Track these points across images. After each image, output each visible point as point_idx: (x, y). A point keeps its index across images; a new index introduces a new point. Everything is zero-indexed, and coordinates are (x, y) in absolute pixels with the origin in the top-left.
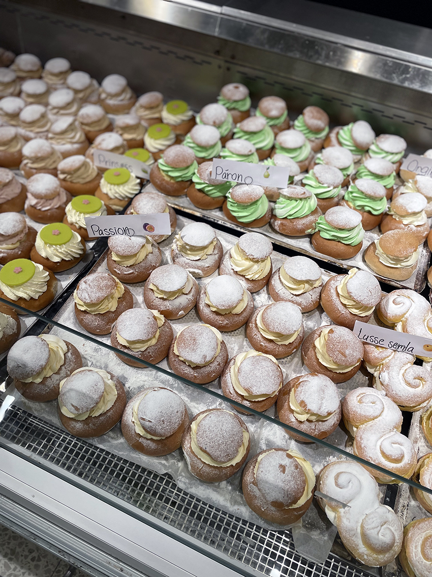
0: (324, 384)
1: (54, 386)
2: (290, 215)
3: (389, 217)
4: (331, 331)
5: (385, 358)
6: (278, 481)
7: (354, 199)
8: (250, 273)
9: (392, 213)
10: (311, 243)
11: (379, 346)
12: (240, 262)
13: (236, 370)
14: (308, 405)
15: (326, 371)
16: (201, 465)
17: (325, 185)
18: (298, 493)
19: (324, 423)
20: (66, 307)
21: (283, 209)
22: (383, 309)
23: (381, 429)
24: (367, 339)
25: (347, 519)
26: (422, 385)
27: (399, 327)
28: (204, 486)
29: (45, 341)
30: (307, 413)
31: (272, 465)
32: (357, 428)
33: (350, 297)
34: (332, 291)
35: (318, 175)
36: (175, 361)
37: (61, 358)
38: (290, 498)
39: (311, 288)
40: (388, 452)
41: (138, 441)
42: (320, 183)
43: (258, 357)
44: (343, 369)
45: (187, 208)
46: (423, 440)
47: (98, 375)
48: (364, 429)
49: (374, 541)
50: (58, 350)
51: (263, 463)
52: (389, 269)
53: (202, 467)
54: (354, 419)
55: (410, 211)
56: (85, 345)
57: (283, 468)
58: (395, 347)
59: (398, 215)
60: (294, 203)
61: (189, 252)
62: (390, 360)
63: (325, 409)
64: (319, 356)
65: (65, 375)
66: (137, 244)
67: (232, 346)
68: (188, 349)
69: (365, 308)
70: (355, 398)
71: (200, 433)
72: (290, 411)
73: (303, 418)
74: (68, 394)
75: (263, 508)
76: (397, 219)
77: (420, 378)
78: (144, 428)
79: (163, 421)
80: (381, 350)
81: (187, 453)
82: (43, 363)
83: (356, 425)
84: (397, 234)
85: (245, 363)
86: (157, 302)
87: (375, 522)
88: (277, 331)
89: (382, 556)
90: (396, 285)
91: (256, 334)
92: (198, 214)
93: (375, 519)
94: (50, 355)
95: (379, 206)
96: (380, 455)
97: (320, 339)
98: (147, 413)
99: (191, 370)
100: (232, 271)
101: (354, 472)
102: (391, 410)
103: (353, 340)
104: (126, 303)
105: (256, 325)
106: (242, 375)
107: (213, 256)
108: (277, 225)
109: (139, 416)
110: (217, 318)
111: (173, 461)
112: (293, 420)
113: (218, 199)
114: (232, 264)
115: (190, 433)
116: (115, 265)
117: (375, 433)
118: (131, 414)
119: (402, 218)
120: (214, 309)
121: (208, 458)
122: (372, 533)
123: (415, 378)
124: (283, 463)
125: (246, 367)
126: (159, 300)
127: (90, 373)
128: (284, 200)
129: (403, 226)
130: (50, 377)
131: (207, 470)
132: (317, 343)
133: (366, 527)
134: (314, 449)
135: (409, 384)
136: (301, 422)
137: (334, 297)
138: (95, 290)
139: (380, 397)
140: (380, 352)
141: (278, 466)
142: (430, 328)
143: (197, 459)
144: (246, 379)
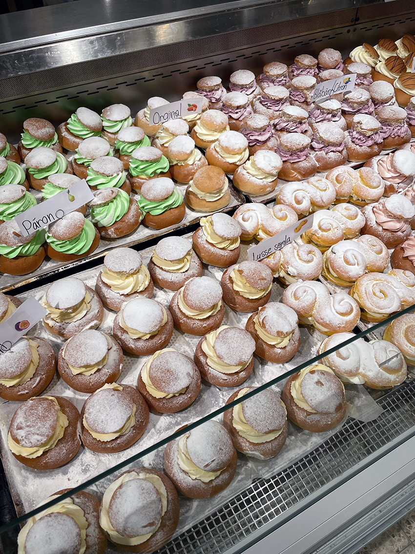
0: (276, 308)
1: (98, 538)
2: (118, 217)
3: (175, 167)
4: (241, 272)
5: (280, 260)
6: (326, 394)
7: (143, 171)
8: (140, 285)
9: (175, 163)
10: (147, 227)
11: (269, 256)
12: (125, 283)
13: (216, 359)
14: (283, 331)
16: (269, 446)
17: (115, 175)
20: (9, 472)
21: (107, 217)
23: (325, 302)
24: (260, 257)
25: (369, 371)
26: (313, 255)
27: (262, 234)
28: (279, 457)
29: (52, 513)
30: (286, 336)
31: (312, 389)
34: (206, 246)
35: (102, 171)
36: (164, 403)
37: (76, 510)
38: (340, 395)
39: (191, 257)
40: (344, 311)
41: (213, 486)
42: (110, 176)
44: (267, 290)
45: (17, 283)
46: (337, 288)
47: (132, 481)
48: (317, 313)
50: (67, 508)
51: (306, 394)
52: (218, 202)
53: (272, 446)
54: (306, 313)
55: (188, 152)
56: (71, 478)
57: (319, 383)
59: (182, 161)
60: (112, 206)
61: (73, 315)
62: (283, 258)
63: (293, 322)
64: (247, 296)
65: (96, 519)
66: (23, 350)
67: (182, 350)
68: (172, 383)
69: (235, 240)
70: (292, 300)
71: (254, 424)
72: (272, 348)
73: (285, 343)
74: (129, 525)
75: (329, 421)
76: (184, 165)
77: (310, 252)
78: (214, 471)
79: (220, 449)
80: (272, 257)
81: (251, 451)
82: (76, 531)
83: (310, 315)
84: (202, 174)
85: (218, 348)
86: (95, 379)
87: (383, 355)
88: (211, 305)
89: (403, 370)
90: (228, 209)
91: (193, 324)
92: (33, 280)
93: (381, 354)
94: (72, 518)
95: (164, 164)
96: (341, 317)
97: (236, 284)
98: (205, 458)
99: (183, 396)
100: (123, 296)
104: (68, 407)
105: (187, 317)
106: (226, 358)
107: (93, 300)
108: (112, 233)
109: (202, 467)
110: (154, 340)
111: (243, 469)
112: (279, 351)
113: (39, 252)
114: (117, 292)
116: (16, 390)
117: (325, 308)
118: (185, 476)
119: (186, 162)
120: (148, 336)
121: (270, 435)
123: (307, 255)
124: (316, 380)
125: (222, 349)
126: (95, 375)
127: (124, 489)
128: (101, 209)
129: (192, 166)
130: (87, 536)
131: (276, 443)
132: (236, 288)
135: (309, 262)
136: (286, 347)
137: (212, 249)
138: (39, 424)
139: (302, 285)
140: (273, 258)
141: (316, 386)
142: (280, 219)
143: (263, 445)
144: (232, 357)
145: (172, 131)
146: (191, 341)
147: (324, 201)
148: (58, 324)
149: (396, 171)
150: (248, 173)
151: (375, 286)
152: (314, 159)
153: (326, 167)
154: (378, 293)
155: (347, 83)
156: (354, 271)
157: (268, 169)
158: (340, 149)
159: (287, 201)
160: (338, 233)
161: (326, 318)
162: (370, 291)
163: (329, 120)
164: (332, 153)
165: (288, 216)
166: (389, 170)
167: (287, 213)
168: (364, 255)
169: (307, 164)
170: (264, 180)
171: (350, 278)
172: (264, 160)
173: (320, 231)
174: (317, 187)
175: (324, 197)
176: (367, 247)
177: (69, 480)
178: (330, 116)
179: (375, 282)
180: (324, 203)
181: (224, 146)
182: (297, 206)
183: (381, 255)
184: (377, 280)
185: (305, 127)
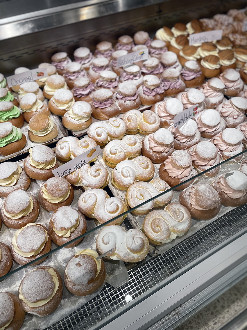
0: (63, 211)
3: (25, 113)
4: (46, 186)
5: (78, 175)
6: (82, 272)
9: (25, 111)
11: (72, 173)
13: (18, 248)
14: (65, 227)
15: (60, 204)
16: (43, 308)
18: (94, 266)
19: (79, 226)
22: (60, 156)
23: (102, 204)
24: (64, 174)
25: (121, 252)
26: (100, 172)
27: (72, 157)
28: (54, 314)
30: (68, 230)
31: (73, 269)
32: (93, 213)
33: (40, 163)
34: (30, 168)
38: (93, 272)
39: (18, 175)
40: (111, 210)
43: (23, 231)
44: (66, 197)
48: (96, 211)
49: (136, 248)
51: (69, 273)
52: (46, 136)
53: (45, 308)
54: (89, 212)
55: (31, 104)
57: (79, 264)
58: (77, 167)
59: (28, 109)
62: (81, 174)
63: (73, 221)
64: (51, 201)
67: (6, 240)
69: (51, 162)
70: (82, 203)
71: (27, 296)
72: (61, 238)
73: (68, 234)
75: (87, 289)
76: (30, 112)
77: (98, 170)
81: (31, 312)
83: (92, 213)
84: (34, 119)
87: (130, 241)
88: (20, 210)
89: (144, 250)
90: (56, 141)
91: (12, 222)
95: (15, 112)
96: (110, 214)
97: (45, 194)
101: (108, 232)
102: (98, 193)
103: (59, 180)
105: (7, 217)
106: (23, 248)
111: (29, 323)
112: (66, 239)
115: (23, 302)
117: (101, 208)
119: (31, 110)
121: (43, 301)
122: (133, 246)
123: (96, 172)
124: (77, 262)
125: (21, 242)
129: (35, 113)
131: (48, 306)
132: (45, 197)
133: (129, 247)
134: (86, 241)
135: (96, 176)
136: (70, 237)
137: (34, 169)
139: (90, 192)
140: (74, 174)
141: (76, 266)
142: (84, 147)
143: (38, 308)
144: (26, 247)
145: (26, 90)
146: (14, 232)
147: (117, 134)
149: (167, 112)
150: (69, 116)
151: (138, 192)
152: (118, 105)
153: (125, 110)
154: (139, 197)
155: (142, 55)
156: (127, 181)
157: (81, 114)
158: (133, 98)
159: (91, 135)
160: (121, 155)
161: (100, 215)
162: (134, 195)
163: (132, 79)
164: (128, 101)
165: (90, 145)
167: (90, 143)
168: (135, 170)
169: (111, 109)
170: (80, 121)
171: (125, 186)
172: (78, 108)
173: (110, 154)
174: (113, 125)
175: (116, 131)
176: (138, 165)
178: (132, 76)
179: (139, 188)
180: (117, 135)
181: (56, 99)
182: (98, 138)
183: (147, 169)
184: (140, 187)
185: (114, 84)
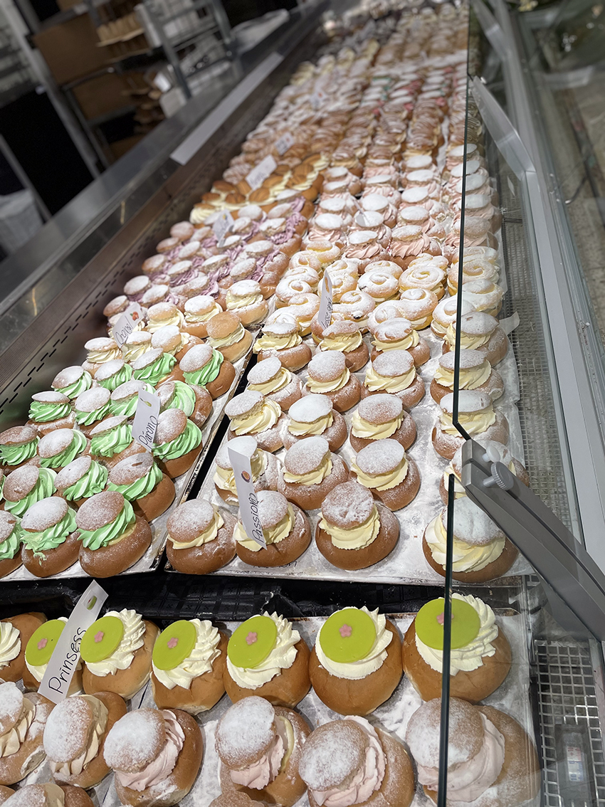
16: (494, 378)
21: (184, 405)
41: (501, 424)
55: (176, 335)
60: (180, 394)
61: (260, 462)
91: (346, 393)
100: (274, 429)
108: (200, 416)
114: (266, 429)
116: (295, 533)
120: (331, 419)
121: (486, 368)
137: (289, 352)
138: (354, 496)
139: (375, 314)
147: (314, 276)
148: (257, 483)
149: (331, 231)
150: (239, 308)
151: (414, 276)
154: (422, 276)
156: (390, 283)
161: (416, 309)
162: (415, 280)
164: (275, 258)
166: (324, 235)
169: (269, 276)
170: (256, 301)
171: (392, 289)
172: (243, 287)
175: (309, 275)
177: (416, 537)
178: (240, 247)
179: (411, 275)
183: (391, 265)
